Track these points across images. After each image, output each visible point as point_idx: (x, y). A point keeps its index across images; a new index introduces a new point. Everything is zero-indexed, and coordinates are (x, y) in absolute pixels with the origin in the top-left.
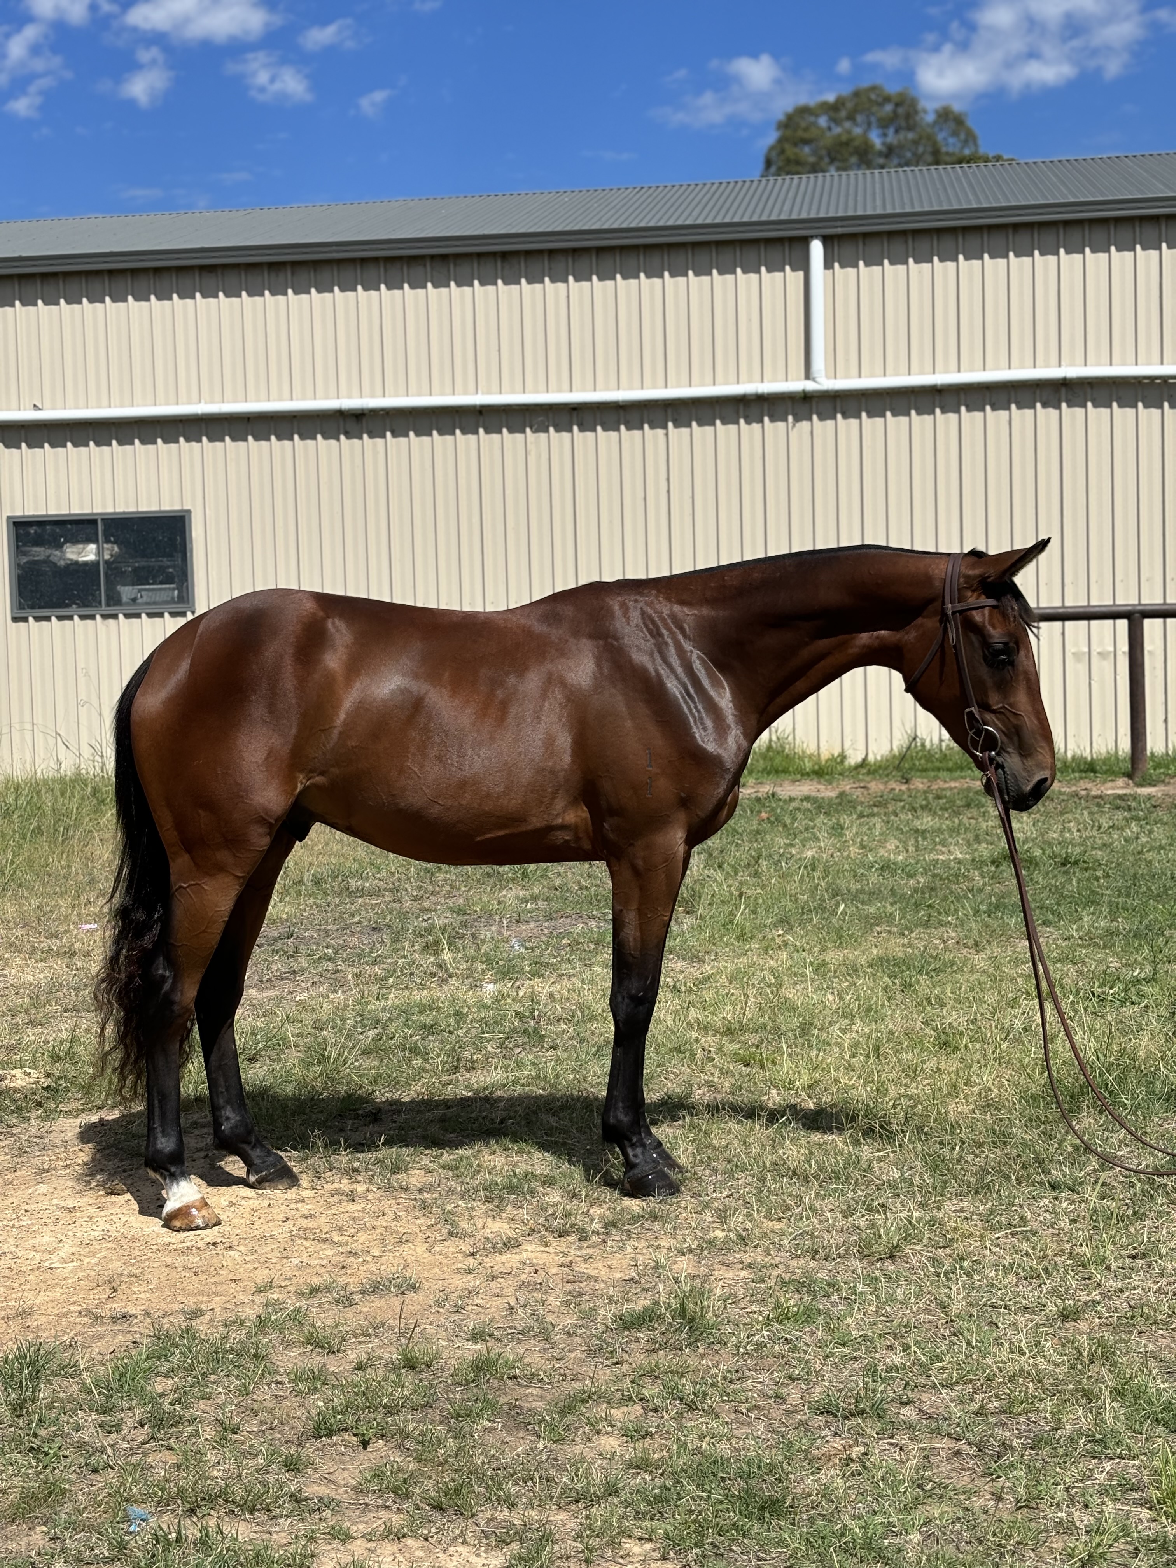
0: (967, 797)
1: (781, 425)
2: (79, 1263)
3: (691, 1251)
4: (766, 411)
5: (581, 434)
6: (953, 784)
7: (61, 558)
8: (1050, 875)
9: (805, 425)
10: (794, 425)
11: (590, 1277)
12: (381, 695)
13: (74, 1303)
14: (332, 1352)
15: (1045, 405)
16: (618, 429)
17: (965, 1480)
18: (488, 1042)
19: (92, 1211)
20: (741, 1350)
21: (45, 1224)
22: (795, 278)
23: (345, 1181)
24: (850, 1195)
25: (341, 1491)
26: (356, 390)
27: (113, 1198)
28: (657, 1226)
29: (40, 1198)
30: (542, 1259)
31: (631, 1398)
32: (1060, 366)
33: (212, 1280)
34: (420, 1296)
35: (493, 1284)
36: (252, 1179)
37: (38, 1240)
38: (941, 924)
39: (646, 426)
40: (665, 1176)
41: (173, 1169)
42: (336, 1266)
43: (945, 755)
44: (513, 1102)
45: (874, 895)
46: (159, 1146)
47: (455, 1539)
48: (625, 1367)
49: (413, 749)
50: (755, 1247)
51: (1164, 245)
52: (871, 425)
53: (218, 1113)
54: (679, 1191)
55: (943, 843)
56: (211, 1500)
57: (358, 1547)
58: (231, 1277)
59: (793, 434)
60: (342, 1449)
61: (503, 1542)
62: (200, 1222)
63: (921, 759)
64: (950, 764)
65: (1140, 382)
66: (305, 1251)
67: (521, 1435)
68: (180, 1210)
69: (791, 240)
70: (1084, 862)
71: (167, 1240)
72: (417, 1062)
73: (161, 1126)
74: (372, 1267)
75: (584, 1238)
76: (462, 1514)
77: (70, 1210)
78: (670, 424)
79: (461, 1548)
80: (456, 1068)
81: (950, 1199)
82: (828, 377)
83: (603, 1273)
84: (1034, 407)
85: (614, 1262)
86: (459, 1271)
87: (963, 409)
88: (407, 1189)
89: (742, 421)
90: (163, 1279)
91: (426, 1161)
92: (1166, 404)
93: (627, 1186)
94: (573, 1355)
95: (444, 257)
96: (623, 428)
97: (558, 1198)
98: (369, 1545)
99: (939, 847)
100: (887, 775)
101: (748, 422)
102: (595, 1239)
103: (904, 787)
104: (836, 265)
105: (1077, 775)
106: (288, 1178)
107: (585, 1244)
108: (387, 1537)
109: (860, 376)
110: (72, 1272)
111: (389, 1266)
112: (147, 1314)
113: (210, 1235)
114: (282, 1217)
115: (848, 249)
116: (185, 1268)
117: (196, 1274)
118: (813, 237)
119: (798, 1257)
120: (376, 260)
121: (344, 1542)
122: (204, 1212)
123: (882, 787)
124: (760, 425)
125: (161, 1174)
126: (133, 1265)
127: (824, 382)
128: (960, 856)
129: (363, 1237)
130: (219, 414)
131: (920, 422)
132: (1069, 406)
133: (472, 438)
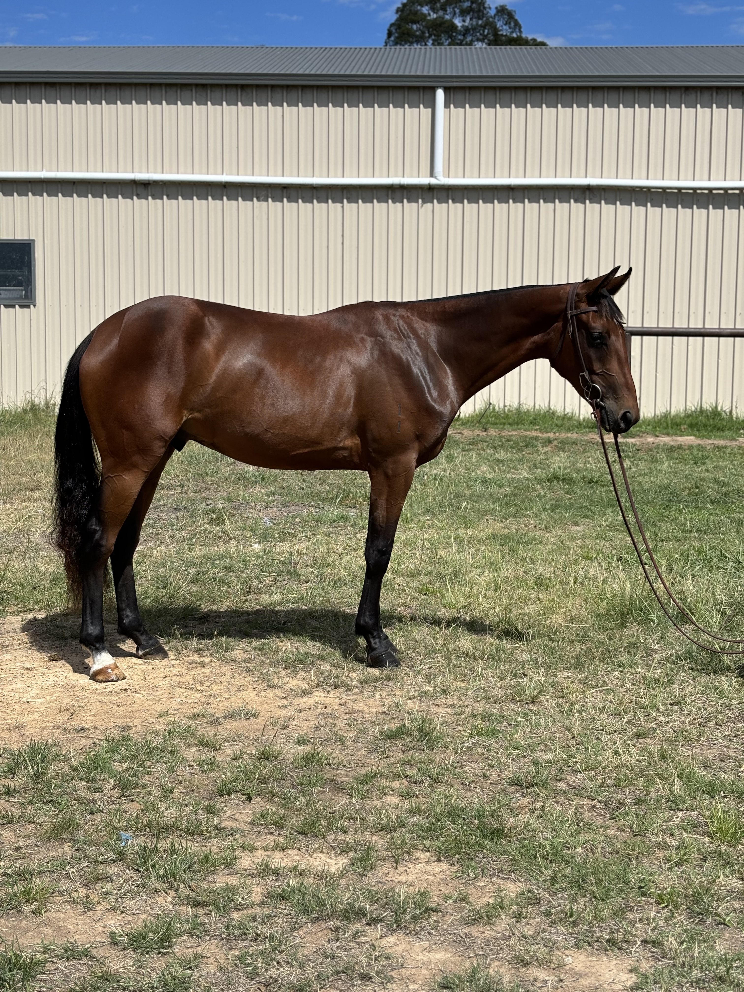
0: (525, 441)
1: (414, 205)
2: (44, 699)
3: (415, 697)
4: (405, 196)
5: (289, 204)
6: (514, 433)
8: (583, 489)
9: (429, 205)
10: (422, 206)
11: (359, 711)
12: (238, 366)
13: (48, 721)
14: (216, 750)
15: (576, 201)
16: (312, 202)
17: (600, 821)
18: (267, 577)
19: (43, 670)
20: (459, 751)
21: (16, 677)
22: (426, 112)
23: (196, 656)
24: (502, 668)
25: (242, 824)
26: (144, 168)
27: (54, 663)
28: (391, 683)
29: (8, 662)
30: (327, 701)
31: (400, 776)
32: (586, 177)
33: (130, 710)
34: (260, 720)
35: (302, 714)
36: (140, 653)
37: (14, 686)
38: (524, 516)
39: (330, 201)
40: (392, 656)
41: (98, 645)
42: (204, 703)
43: (508, 415)
44: (288, 613)
45: (480, 497)
46: (90, 631)
47: (316, 850)
48: (392, 759)
49: (257, 399)
50: (452, 696)
51: (652, 105)
52: (470, 208)
53: (121, 613)
54: (400, 664)
55: (515, 468)
56: (167, 829)
57: (260, 853)
58: (140, 708)
59: (422, 211)
60: (237, 802)
61: (344, 852)
62: (113, 677)
63: (492, 417)
64: (511, 421)
65: (634, 190)
66: (181, 695)
67: (340, 795)
68: (102, 670)
69: (425, 88)
70: (602, 481)
71: (95, 687)
72: (225, 588)
73: (91, 619)
74: (226, 703)
75: (349, 689)
76: (317, 837)
77: (29, 669)
78: (345, 201)
79: (320, 855)
80: (249, 592)
81: (560, 671)
82: (444, 177)
83: (366, 709)
84: (569, 202)
85: (371, 703)
86: (279, 707)
87: (526, 201)
88: (235, 661)
89: (390, 201)
90: (99, 709)
91: (242, 645)
92: (649, 204)
93: (370, 661)
94: (360, 753)
95: (204, 86)
96: (315, 201)
97: (328, 667)
98: (267, 853)
99: (512, 470)
100: (473, 426)
101: (394, 202)
102: (356, 690)
103: (484, 434)
104: (452, 106)
105: (587, 430)
106: (161, 652)
107: (349, 693)
108: (276, 849)
109: (464, 177)
110: (41, 704)
111: (236, 703)
112: (96, 728)
113: (121, 684)
114: (162, 675)
115: (459, 96)
116: (111, 703)
117: (118, 706)
118: (438, 87)
119: (478, 701)
120: (160, 85)
121: (251, 851)
122: (116, 671)
123: (471, 433)
124: (401, 204)
125: (90, 648)
126: (78, 701)
127: (442, 180)
128: (527, 476)
129: (215, 687)
130: (55, 179)
131: (500, 208)
132: (590, 203)
133: (219, 202)
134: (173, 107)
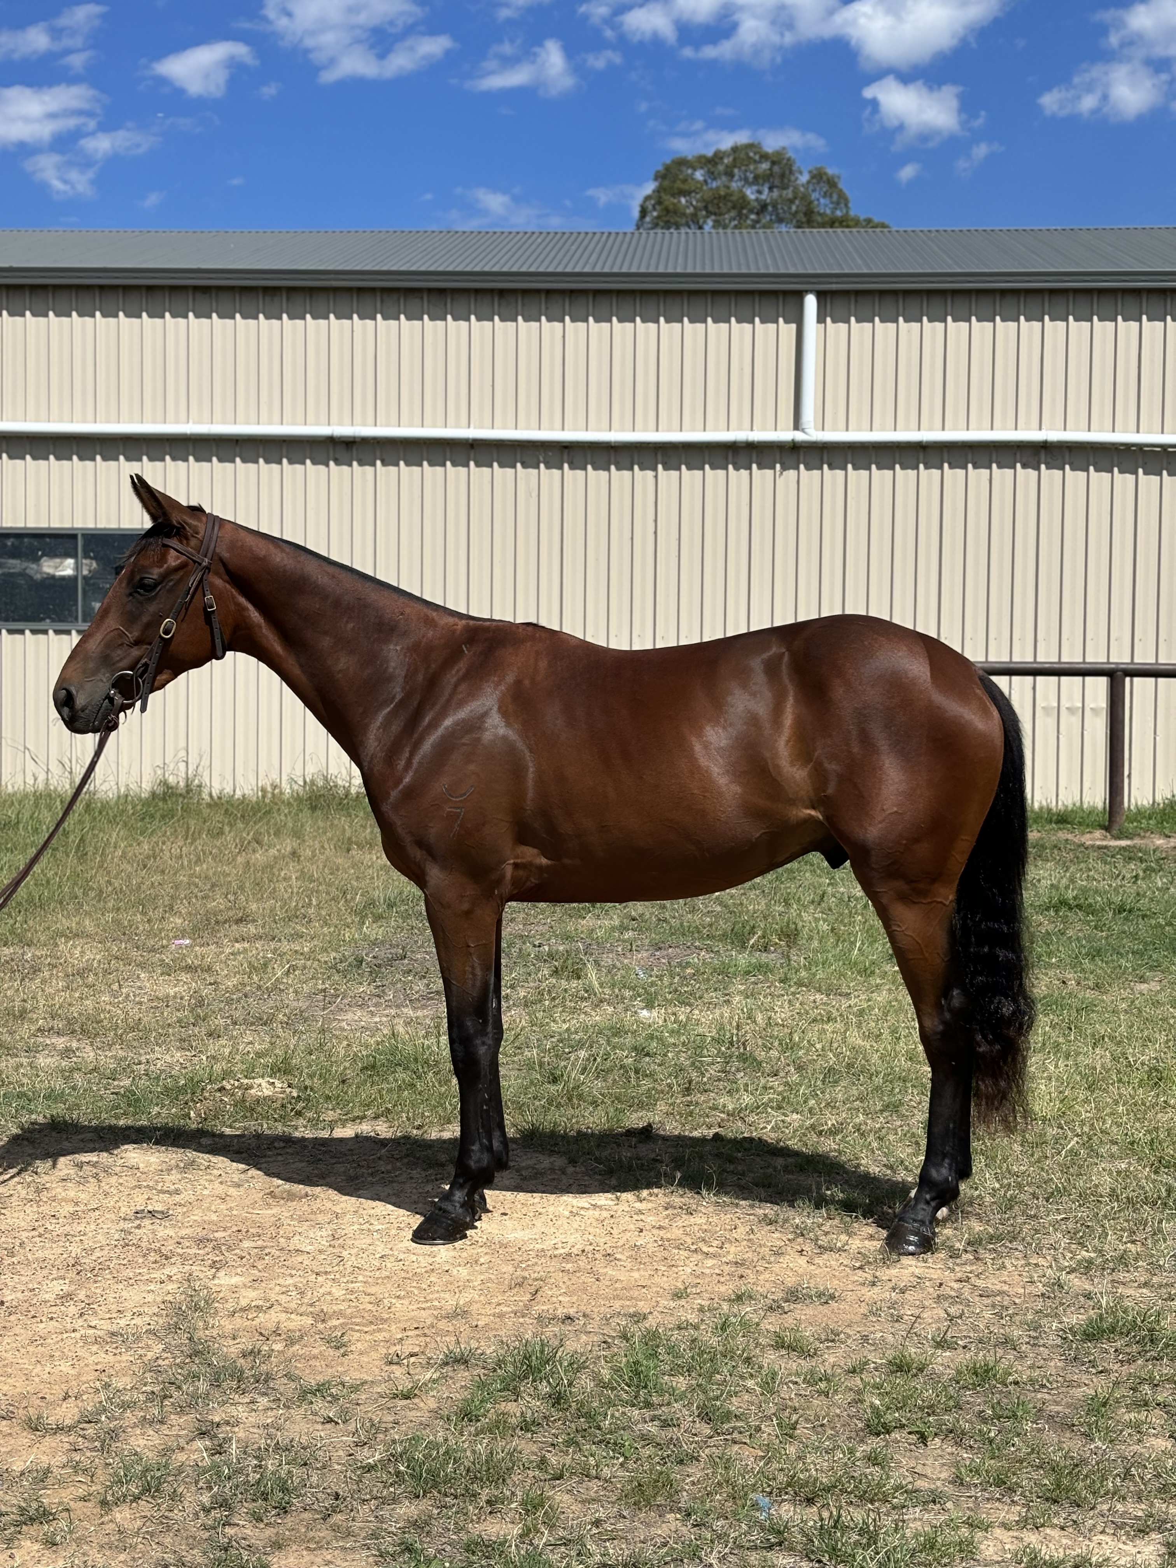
1: (769, 473)
4: (754, 460)
5: (571, 472)
7: (37, 572)
9: (792, 473)
10: (781, 473)
11: (999, 1292)
13: (500, 1304)
15: (1025, 466)
16: (608, 469)
22: (788, 330)
25: (939, 1483)
26: (347, 419)
32: (1040, 429)
39: (636, 467)
51: (1144, 317)
52: (857, 477)
57: (1000, 1534)
59: (780, 482)
61: (1140, 1532)
65: (1116, 448)
69: (786, 293)
78: (660, 467)
79: (1102, 1537)
82: (816, 429)
84: (1014, 468)
86: (861, 1283)
87: (946, 466)
89: (730, 467)
92: (1140, 471)
95: (442, 291)
96: (613, 467)
98: (1011, 1534)
101: (737, 468)
104: (828, 320)
107: (960, 1261)
108: (1025, 1527)
109: (847, 430)
115: (841, 305)
117: (597, 1279)
118: (807, 292)
120: (373, 290)
121: (985, 1530)
124: (748, 472)
127: (812, 433)
129: (732, 1249)
130: (208, 435)
131: (904, 476)
132: (1047, 468)
133: (462, 470)
134: (393, 323)
